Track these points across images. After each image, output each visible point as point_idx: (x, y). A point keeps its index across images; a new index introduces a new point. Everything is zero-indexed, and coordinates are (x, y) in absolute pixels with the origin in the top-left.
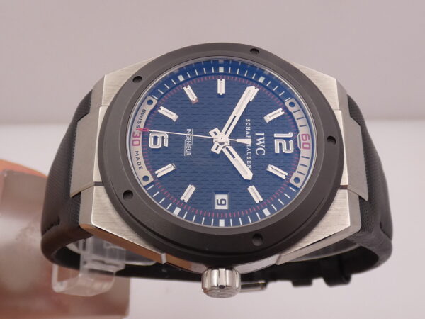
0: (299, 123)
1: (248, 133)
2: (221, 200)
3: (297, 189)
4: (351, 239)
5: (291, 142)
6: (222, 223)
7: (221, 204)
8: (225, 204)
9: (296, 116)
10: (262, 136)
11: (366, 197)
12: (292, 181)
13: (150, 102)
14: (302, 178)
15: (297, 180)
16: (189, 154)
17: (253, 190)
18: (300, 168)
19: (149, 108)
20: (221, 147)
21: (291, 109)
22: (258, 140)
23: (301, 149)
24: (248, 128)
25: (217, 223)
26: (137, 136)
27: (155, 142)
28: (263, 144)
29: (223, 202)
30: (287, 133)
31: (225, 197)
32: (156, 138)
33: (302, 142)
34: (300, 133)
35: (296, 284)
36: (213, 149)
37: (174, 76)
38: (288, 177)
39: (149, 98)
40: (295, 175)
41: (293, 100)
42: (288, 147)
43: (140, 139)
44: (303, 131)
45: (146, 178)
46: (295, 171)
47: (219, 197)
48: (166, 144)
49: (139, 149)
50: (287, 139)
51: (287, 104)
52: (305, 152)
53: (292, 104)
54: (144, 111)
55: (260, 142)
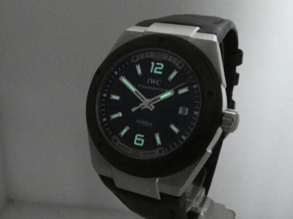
0: (147, 56)
2: (183, 111)
3: (186, 65)
4: (220, 42)
5: (158, 64)
6: (196, 113)
7: (185, 112)
8: (185, 109)
9: (142, 58)
10: (150, 80)
11: (198, 28)
12: (180, 68)
13: (115, 140)
14: (180, 62)
15: (180, 65)
16: (151, 124)
18: (174, 62)
19: (119, 142)
20: (151, 105)
21: (138, 59)
23: (163, 59)
24: (144, 86)
25: (195, 116)
27: (140, 142)
28: (155, 80)
29: (184, 110)
30: (152, 64)
31: (181, 108)
32: (138, 141)
33: (159, 57)
34: (153, 57)
35: (236, 83)
36: (151, 109)
37: (103, 123)
38: (178, 70)
39: (113, 141)
40: (177, 65)
41: (133, 58)
42: (160, 66)
43: (136, 150)
44: (152, 55)
45: (161, 152)
46: (175, 65)
47: (180, 112)
48: (143, 136)
49: (142, 152)
50: (155, 66)
51: (134, 61)
52: (165, 57)
53: (135, 58)
54: (120, 145)
55: (153, 81)
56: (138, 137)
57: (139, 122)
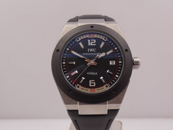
0: (85, 37)
1: (88, 54)
6: (120, 62)
7: (113, 63)
9: (82, 38)
11: (104, 19)
13: (78, 87)
14: (104, 37)
15: (105, 39)
16: (96, 73)
17: (108, 53)
19: (81, 87)
21: (80, 40)
22: (91, 51)
23: (94, 37)
24: (86, 54)
26: (92, 90)
27: (93, 84)
28: (92, 49)
29: (112, 62)
30: (88, 41)
31: (111, 62)
32: (92, 84)
33: (92, 37)
34: (89, 37)
36: (95, 65)
37: (68, 79)
38: (104, 41)
40: (103, 39)
41: (76, 39)
42: (93, 41)
43: (92, 89)
44: (88, 36)
45: (107, 86)
46: (102, 39)
48: (94, 81)
49: (96, 89)
50: (91, 41)
51: (78, 41)
52: (95, 36)
53: (78, 39)
54: (81, 89)
55: (91, 50)
56: (91, 82)
57: (89, 74)
